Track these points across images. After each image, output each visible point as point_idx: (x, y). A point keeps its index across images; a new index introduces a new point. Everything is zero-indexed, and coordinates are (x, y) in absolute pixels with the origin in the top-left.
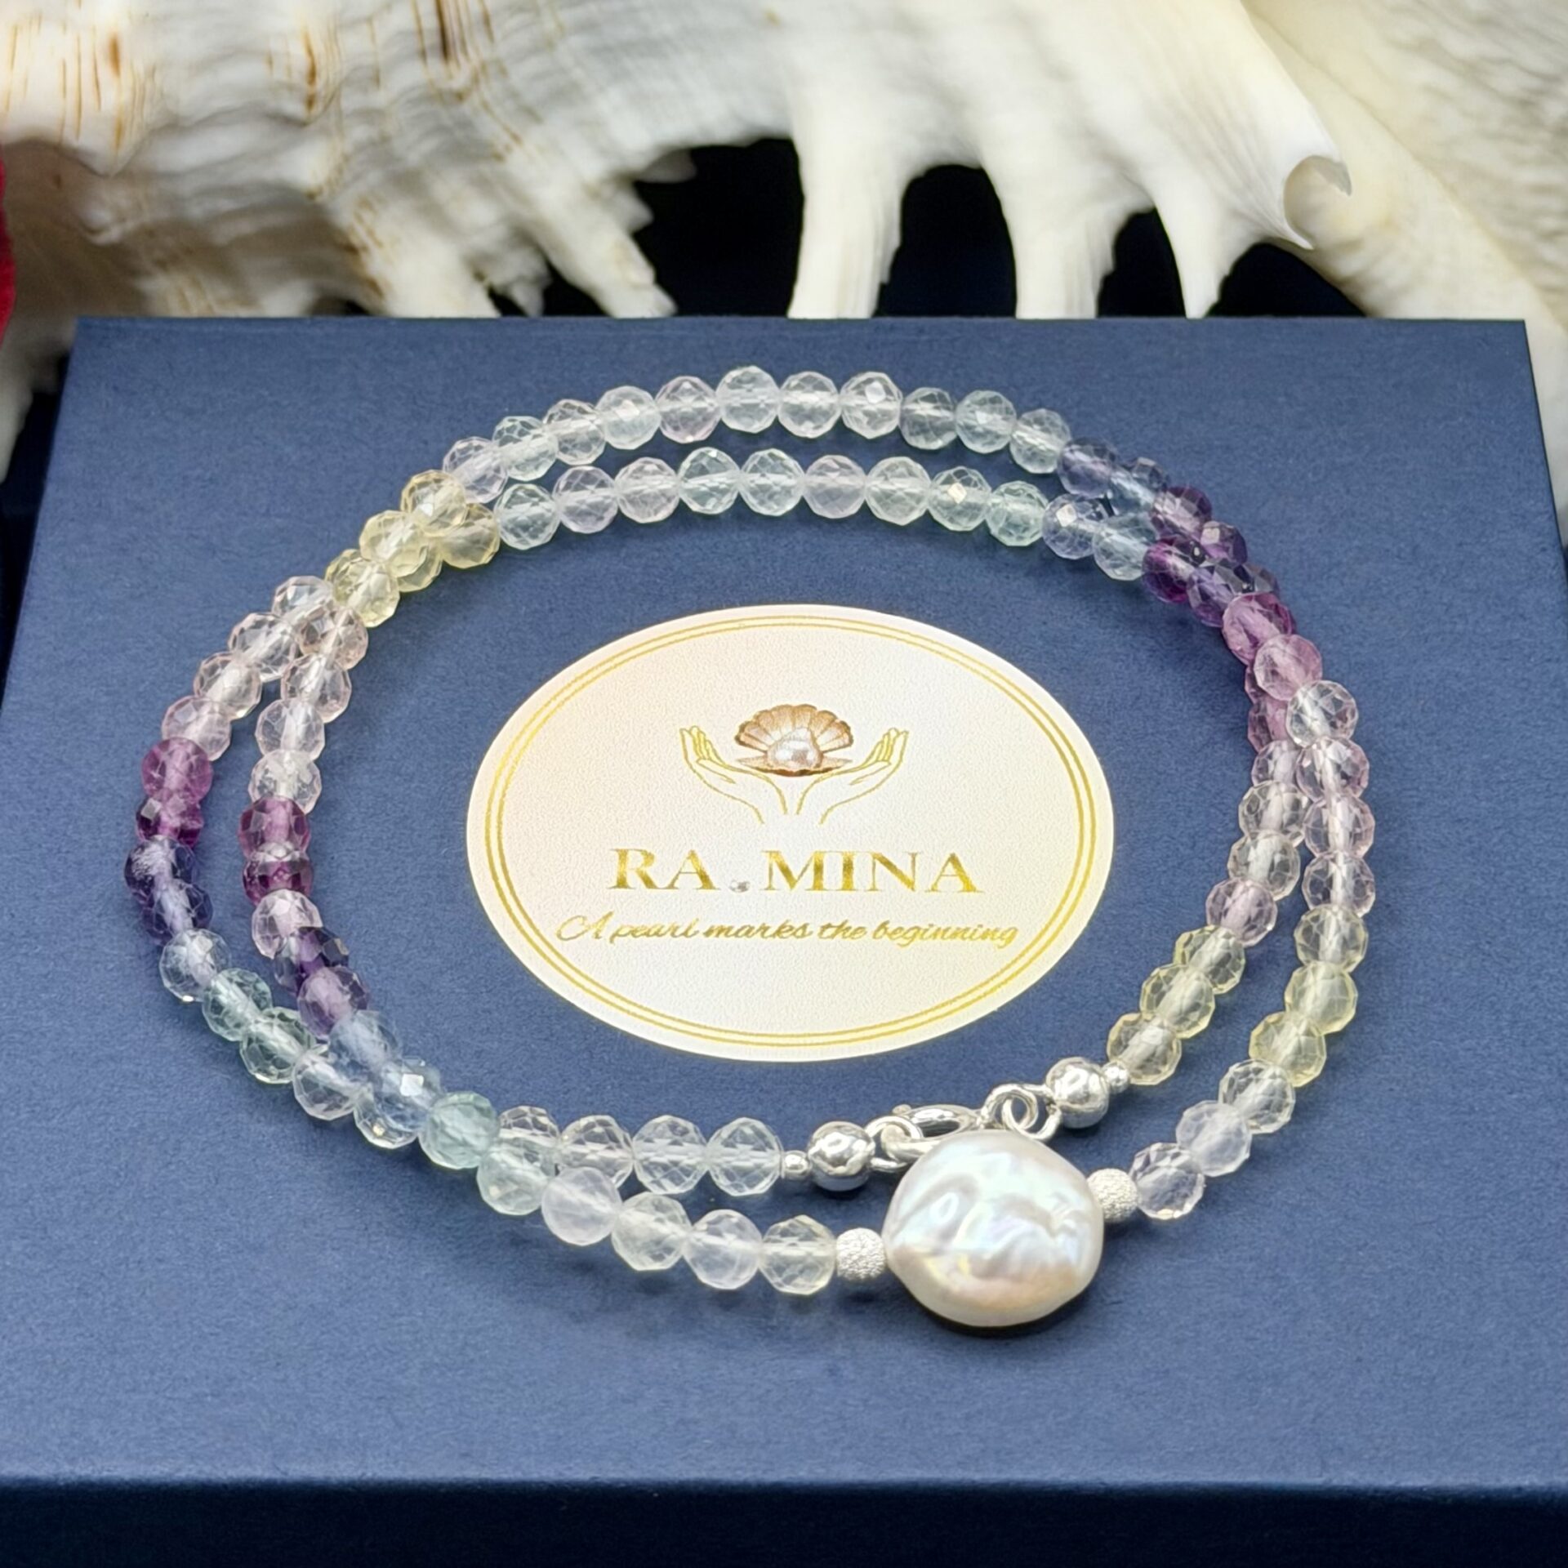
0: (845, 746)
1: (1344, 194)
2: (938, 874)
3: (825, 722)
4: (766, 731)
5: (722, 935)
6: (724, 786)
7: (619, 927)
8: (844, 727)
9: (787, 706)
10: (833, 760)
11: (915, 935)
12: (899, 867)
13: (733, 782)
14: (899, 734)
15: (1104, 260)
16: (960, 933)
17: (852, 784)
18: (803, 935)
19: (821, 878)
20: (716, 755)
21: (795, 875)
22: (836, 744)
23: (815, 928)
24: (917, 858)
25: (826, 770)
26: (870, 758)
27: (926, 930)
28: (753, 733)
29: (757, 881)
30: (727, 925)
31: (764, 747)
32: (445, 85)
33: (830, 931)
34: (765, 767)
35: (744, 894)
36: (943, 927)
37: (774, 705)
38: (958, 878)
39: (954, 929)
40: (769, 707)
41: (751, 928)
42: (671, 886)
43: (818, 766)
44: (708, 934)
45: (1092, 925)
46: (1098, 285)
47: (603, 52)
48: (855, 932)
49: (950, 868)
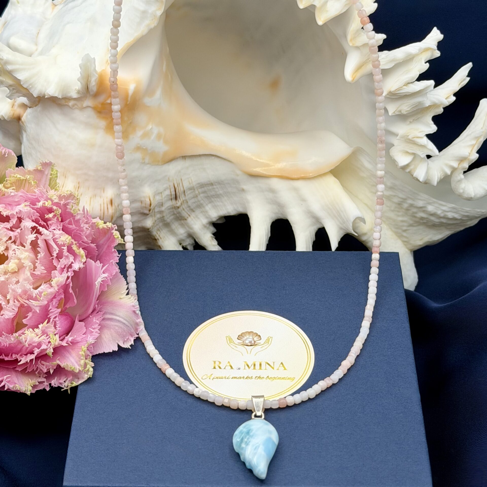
0: (259, 340)
1: (364, 224)
2: (279, 366)
3: (256, 335)
4: (243, 337)
5: (235, 379)
6: (235, 348)
7: (214, 377)
8: (260, 336)
9: (248, 332)
10: (257, 343)
11: (274, 379)
12: (271, 365)
13: (237, 347)
14: (271, 338)
15: (313, 238)
16: (283, 378)
17: (261, 348)
18: (252, 379)
19: (255, 367)
20: (233, 342)
21: (250, 366)
22: (258, 339)
23: (254, 377)
24: (275, 363)
25: (256, 345)
26: (265, 342)
27: (276, 378)
28: (241, 337)
29: (242, 367)
30: (236, 376)
31: (243, 340)
32: (176, 205)
33: (257, 378)
34: (243, 344)
35: (240, 370)
36: (280, 377)
37: (245, 331)
38: (283, 367)
39: (282, 377)
40: (244, 332)
41: (241, 377)
42: (225, 368)
43: (254, 344)
44: (232, 378)
45: (310, 377)
46: (312, 243)
47: (208, 197)
48: (262, 378)
49: (281, 365)
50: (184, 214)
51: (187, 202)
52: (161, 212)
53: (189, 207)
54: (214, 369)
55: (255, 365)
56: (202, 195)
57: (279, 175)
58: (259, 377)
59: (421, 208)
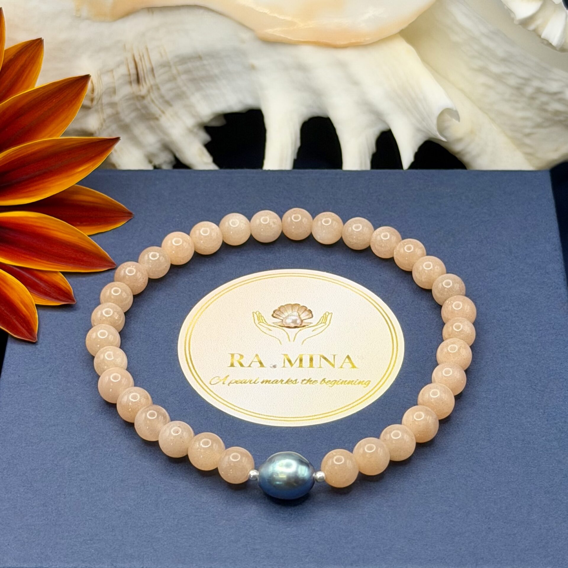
0: (310, 318)
1: (458, 122)
2: (343, 362)
3: (303, 310)
4: (282, 313)
5: (267, 383)
6: (268, 332)
7: (231, 380)
8: (310, 312)
9: (290, 304)
10: (306, 323)
11: (335, 383)
12: (329, 359)
13: (271, 330)
14: (329, 314)
15: (373, 148)
16: (351, 382)
17: (313, 331)
18: (296, 383)
19: (302, 363)
20: (265, 321)
21: (293, 362)
22: (307, 317)
23: (300, 380)
24: (335, 355)
25: (304, 326)
26: (319, 321)
28: (278, 313)
29: (280, 365)
30: (269, 380)
31: (282, 318)
32: (139, 93)
33: (305, 382)
34: (282, 325)
35: (275, 369)
36: (344, 380)
37: (285, 304)
38: (350, 363)
39: (348, 380)
40: (283, 305)
41: (277, 381)
42: (250, 366)
43: (301, 325)
44: (262, 383)
45: (397, 379)
46: (371, 157)
47: (193, 80)
48: (314, 382)
49: (347, 360)
50: (154, 109)
51: (158, 89)
52: (113, 105)
53: (162, 97)
54: (232, 368)
55: (301, 360)
56: (184, 77)
57: (314, 40)
58: (309, 381)
59: (555, 94)
